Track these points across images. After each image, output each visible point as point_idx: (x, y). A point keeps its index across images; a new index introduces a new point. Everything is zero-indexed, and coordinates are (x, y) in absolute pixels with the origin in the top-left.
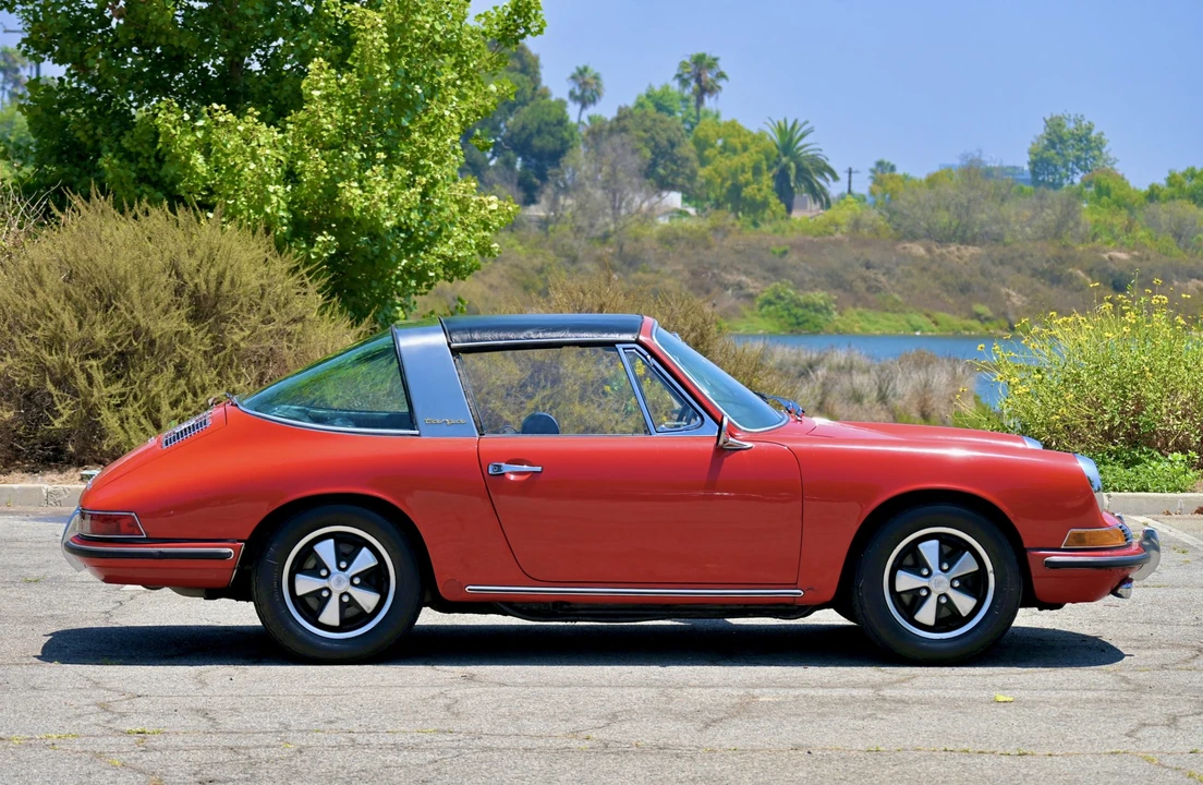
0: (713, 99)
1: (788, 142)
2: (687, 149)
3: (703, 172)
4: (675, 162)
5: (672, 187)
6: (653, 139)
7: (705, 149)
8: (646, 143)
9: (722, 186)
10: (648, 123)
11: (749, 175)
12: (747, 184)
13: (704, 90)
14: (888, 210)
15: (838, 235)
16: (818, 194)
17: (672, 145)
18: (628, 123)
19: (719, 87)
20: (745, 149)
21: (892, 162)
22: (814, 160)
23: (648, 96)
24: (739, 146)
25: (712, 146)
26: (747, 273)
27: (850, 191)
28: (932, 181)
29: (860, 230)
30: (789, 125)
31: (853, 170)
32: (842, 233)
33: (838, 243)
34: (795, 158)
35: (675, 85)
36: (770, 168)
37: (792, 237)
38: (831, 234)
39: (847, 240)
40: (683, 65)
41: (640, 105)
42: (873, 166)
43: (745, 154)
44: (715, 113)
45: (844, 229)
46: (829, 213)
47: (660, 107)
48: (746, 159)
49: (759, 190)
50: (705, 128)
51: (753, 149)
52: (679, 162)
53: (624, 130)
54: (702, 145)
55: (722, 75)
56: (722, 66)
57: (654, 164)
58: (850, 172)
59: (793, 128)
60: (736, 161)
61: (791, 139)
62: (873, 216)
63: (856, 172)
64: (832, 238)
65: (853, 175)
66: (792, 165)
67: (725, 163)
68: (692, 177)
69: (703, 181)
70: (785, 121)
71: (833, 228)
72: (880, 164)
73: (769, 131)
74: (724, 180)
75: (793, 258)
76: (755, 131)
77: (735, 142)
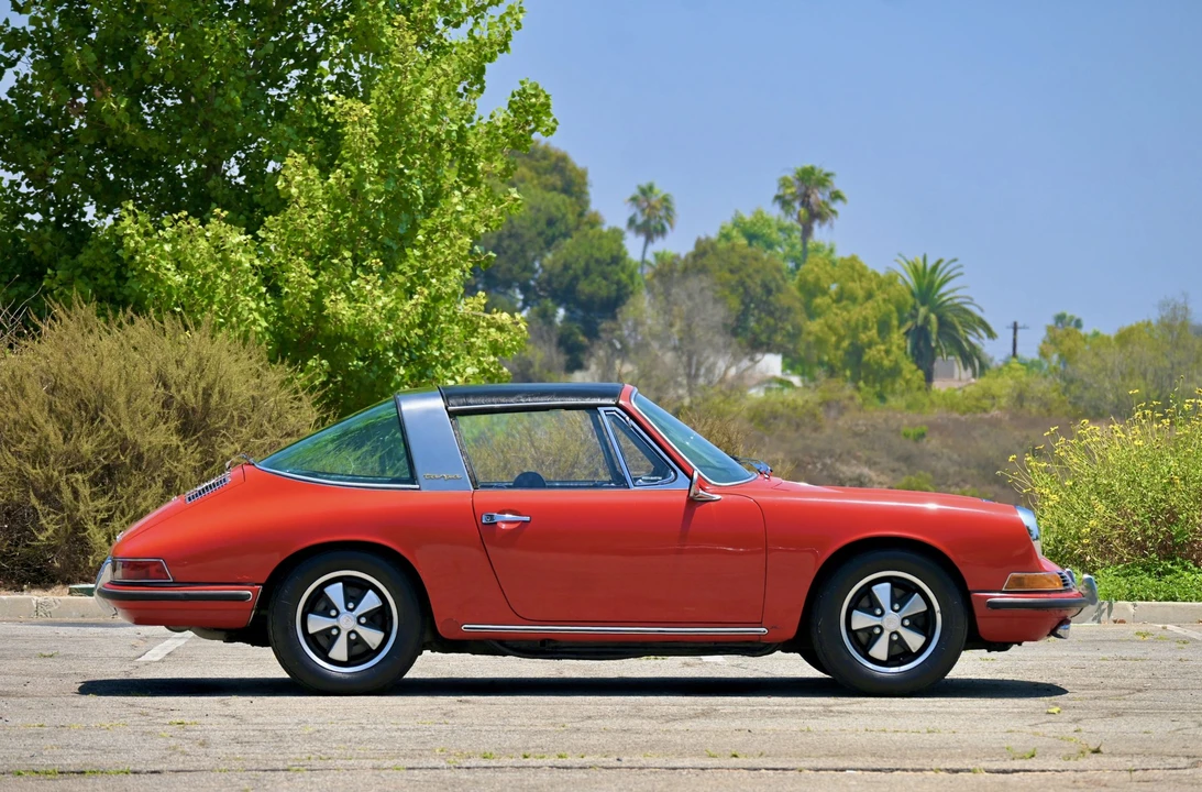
0: (826, 227)
1: (927, 286)
2: (790, 294)
3: (815, 326)
4: (771, 314)
5: (769, 348)
6: (742, 283)
7: (815, 296)
8: (733, 290)
9: (837, 347)
10: (736, 261)
11: (873, 333)
12: (870, 344)
13: (815, 215)
14: (1063, 377)
15: (995, 412)
16: (969, 357)
17: (769, 292)
18: (709, 261)
19: (834, 212)
20: (869, 296)
21: (1077, 316)
22: (961, 311)
23: (736, 225)
24: (861, 294)
25: (824, 292)
26: (870, 463)
27: (1014, 355)
28: (1124, 338)
29: (1026, 404)
30: (930, 264)
31: (1019, 325)
32: (1000, 408)
33: (994, 423)
34: (938, 308)
35: (774, 212)
36: (902, 322)
37: (934, 414)
38: (985, 410)
39: (1007, 418)
40: (784, 183)
41: (726, 236)
42: (1051, 322)
43: (870, 304)
44: (827, 247)
45: (1003, 402)
46: (982, 381)
47: (752, 237)
48: (869, 310)
49: (888, 352)
50: (813, 268)
51: (879, 296)
52: (778, 314)
53: (703, 270)
54: (811, 290)
55: (837, 196)
56: (837, 184)
57: (743, 316)
58: (1015, 328)
59: (934, 269)
60: (856, 313)
61: (931, 283)
62: (1041, 386)
63: (1024, 327)
64: (987, 416)
65: (1019, 332)
66: (933, 317)
67: (839, 316)
68: (795, 335)
69: (811, 338)
70: (925, 260)
71: (986, 403)
72: (1060, 318)
73: (902, 272)
74: (841, 339)
75: (933, 443)
76: (882, 273)
77: (857, 288)
